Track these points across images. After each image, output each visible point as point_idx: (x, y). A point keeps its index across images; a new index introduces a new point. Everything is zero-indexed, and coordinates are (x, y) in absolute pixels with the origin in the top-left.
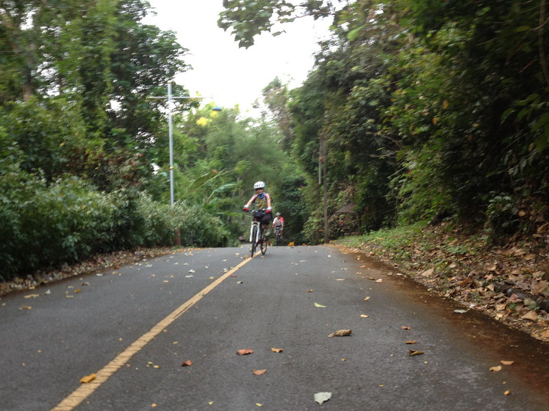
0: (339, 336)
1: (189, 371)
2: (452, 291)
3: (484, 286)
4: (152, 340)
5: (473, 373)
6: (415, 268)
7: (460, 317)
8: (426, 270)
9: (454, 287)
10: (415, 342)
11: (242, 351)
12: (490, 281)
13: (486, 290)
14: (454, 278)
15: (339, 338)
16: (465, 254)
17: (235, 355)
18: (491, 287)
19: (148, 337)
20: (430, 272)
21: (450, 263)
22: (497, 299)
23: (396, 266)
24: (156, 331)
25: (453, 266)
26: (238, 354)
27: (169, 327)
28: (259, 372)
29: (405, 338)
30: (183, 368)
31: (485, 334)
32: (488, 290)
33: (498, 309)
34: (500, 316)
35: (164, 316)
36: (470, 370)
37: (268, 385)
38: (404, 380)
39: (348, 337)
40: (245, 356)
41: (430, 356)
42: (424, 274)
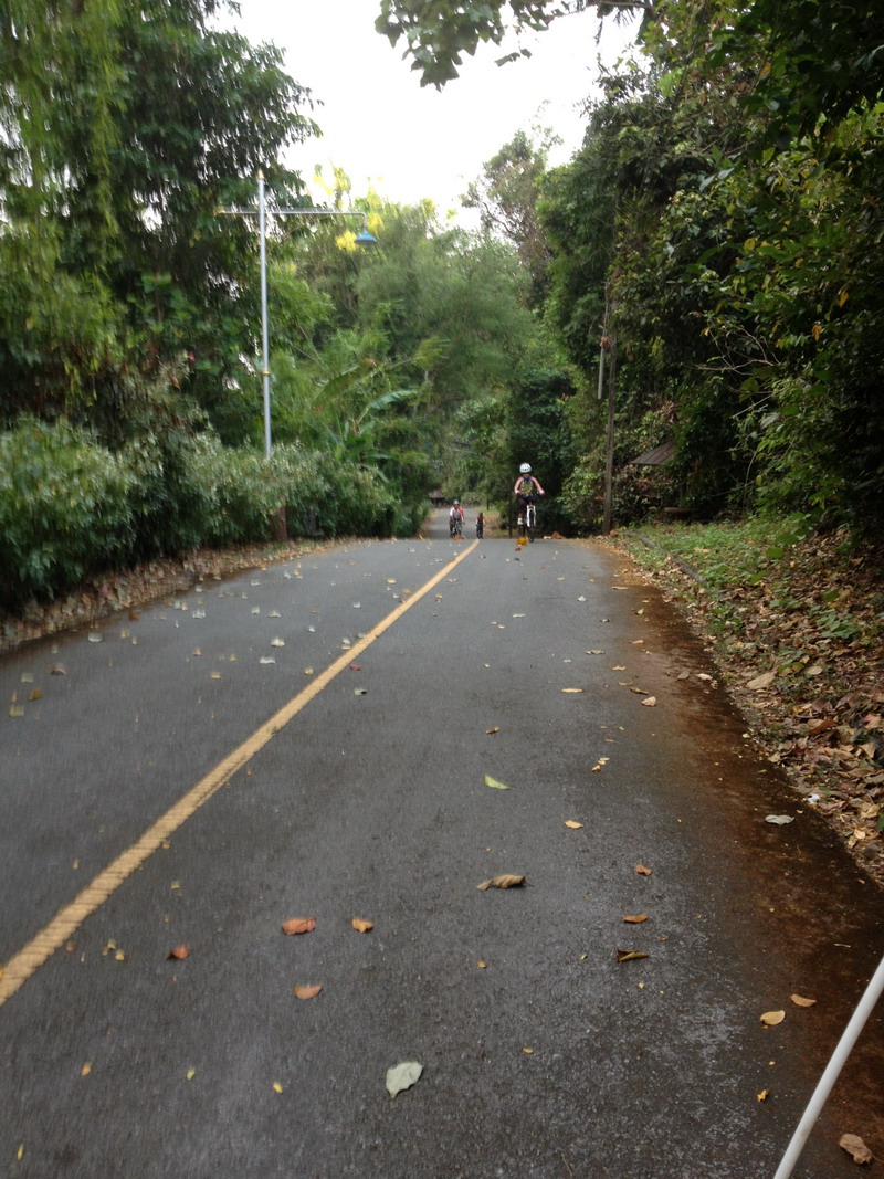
0: (499, 887)
1: (177, 975)
2: (789, 745)
3: (858, 742)
4: (134, 873)
5: (723, 1027)
6: (743, 660)
7: (771, 837)
8: (761, 673)
9: (798, 736)
10: (643, 917)
11: (294, 924)
12: (871, 732)
13: (858, 753)
14: (807, 706)
15: (498, 893)
16: (850, 639)
17: (277, 934)
18: (869, 748)
19: (129, 861)
20: (766, 679)
21: (813, 659)
22: (870, 786)
23: (710, 644)
24: (150, 842)
25: (815, 670)
26: (284, 931)
27: (177, 836)
28: (306, 992)
29: (630, 903)
30: (169, 965)
31: (799, 900)
32: (864, 754)
33: (864, 815)
34: (860, 835)
35: (179, 795)
36: (721, 1014)
37: (312, 1030)
38: (579, 1036)
39: (516, 893)
40: (297, 939)
41: (658, 965)
42: (751, 685)
